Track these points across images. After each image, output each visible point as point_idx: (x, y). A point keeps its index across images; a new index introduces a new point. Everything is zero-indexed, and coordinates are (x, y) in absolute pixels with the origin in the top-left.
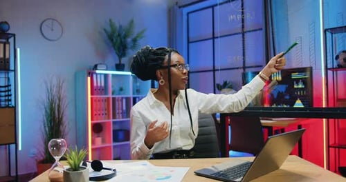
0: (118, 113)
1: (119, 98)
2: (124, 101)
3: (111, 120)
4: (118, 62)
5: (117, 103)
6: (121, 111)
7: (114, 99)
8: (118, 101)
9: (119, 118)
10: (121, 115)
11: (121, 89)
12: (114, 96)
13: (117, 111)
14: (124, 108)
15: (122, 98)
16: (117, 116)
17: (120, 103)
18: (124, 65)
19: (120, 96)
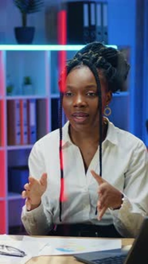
0: (19, 134)
1: (21, 100)
2: (32, 107)
3: (5, 148)
4: (20, 24)
5: (17, 112)
6: (25, 129)
7: (10, 103)
8: (19, 106)
9: (21, 143)
10: (25, 137)
11: (28, 82)
12: (10, 98)
13: (17, 129)
14: (33, 122)
15: (29, 101)
16: (18, 138)
17: (24, 110)
18: (32, 30)
19: (24, 97)
